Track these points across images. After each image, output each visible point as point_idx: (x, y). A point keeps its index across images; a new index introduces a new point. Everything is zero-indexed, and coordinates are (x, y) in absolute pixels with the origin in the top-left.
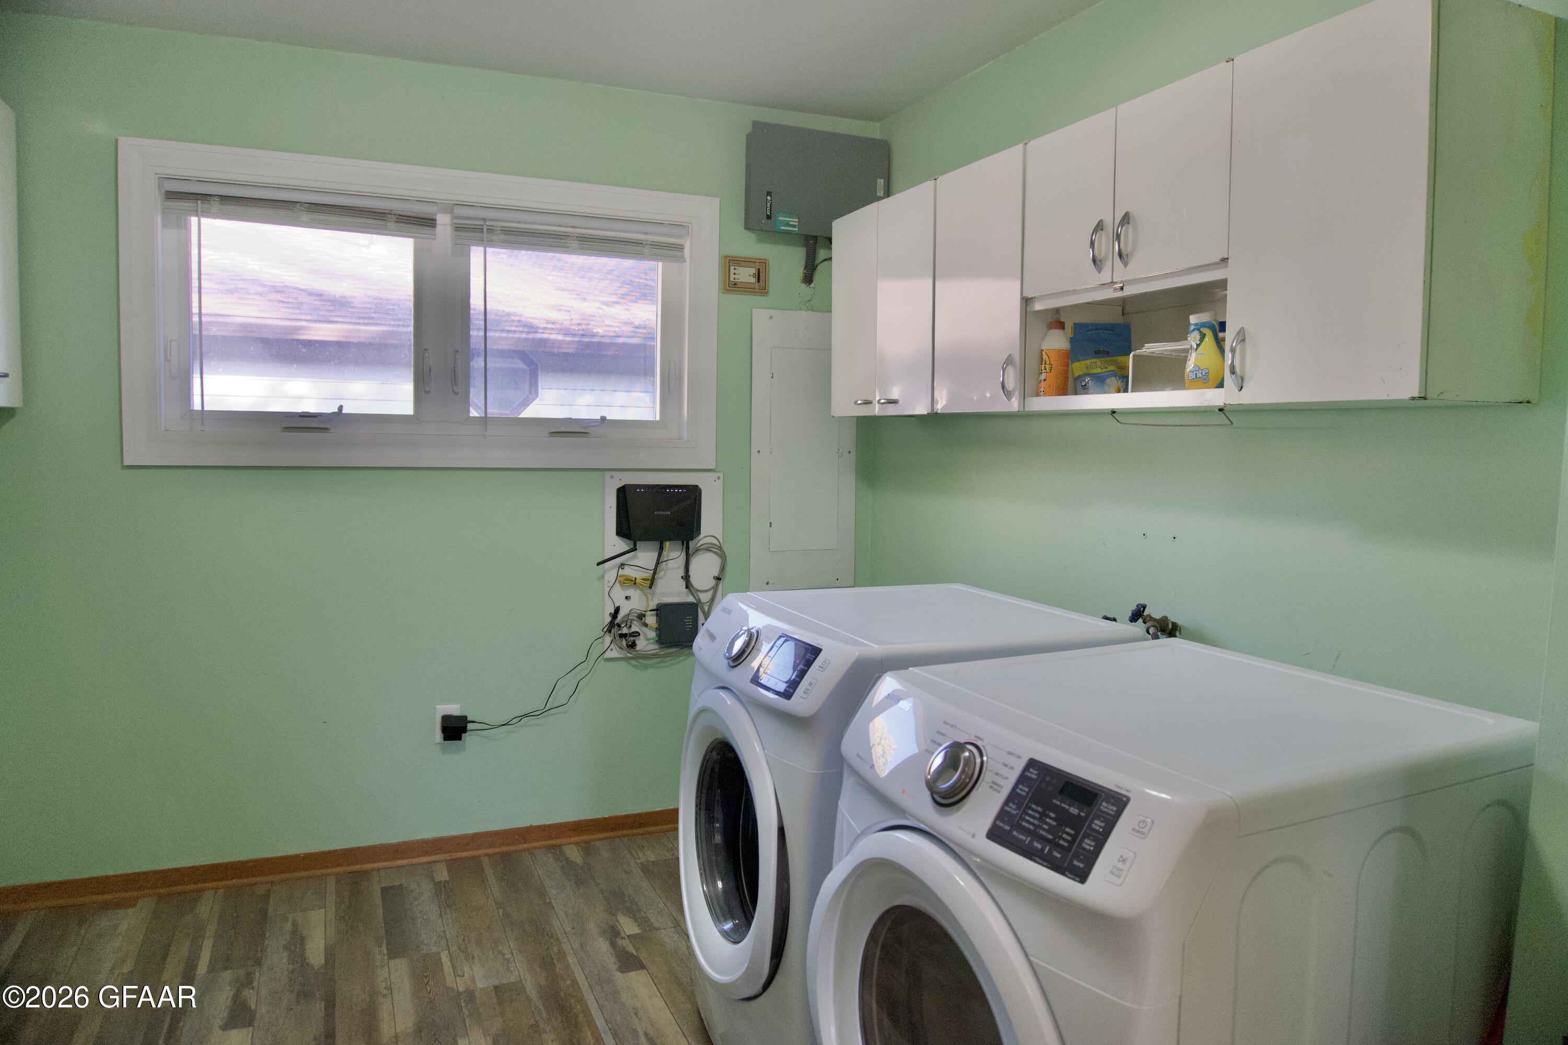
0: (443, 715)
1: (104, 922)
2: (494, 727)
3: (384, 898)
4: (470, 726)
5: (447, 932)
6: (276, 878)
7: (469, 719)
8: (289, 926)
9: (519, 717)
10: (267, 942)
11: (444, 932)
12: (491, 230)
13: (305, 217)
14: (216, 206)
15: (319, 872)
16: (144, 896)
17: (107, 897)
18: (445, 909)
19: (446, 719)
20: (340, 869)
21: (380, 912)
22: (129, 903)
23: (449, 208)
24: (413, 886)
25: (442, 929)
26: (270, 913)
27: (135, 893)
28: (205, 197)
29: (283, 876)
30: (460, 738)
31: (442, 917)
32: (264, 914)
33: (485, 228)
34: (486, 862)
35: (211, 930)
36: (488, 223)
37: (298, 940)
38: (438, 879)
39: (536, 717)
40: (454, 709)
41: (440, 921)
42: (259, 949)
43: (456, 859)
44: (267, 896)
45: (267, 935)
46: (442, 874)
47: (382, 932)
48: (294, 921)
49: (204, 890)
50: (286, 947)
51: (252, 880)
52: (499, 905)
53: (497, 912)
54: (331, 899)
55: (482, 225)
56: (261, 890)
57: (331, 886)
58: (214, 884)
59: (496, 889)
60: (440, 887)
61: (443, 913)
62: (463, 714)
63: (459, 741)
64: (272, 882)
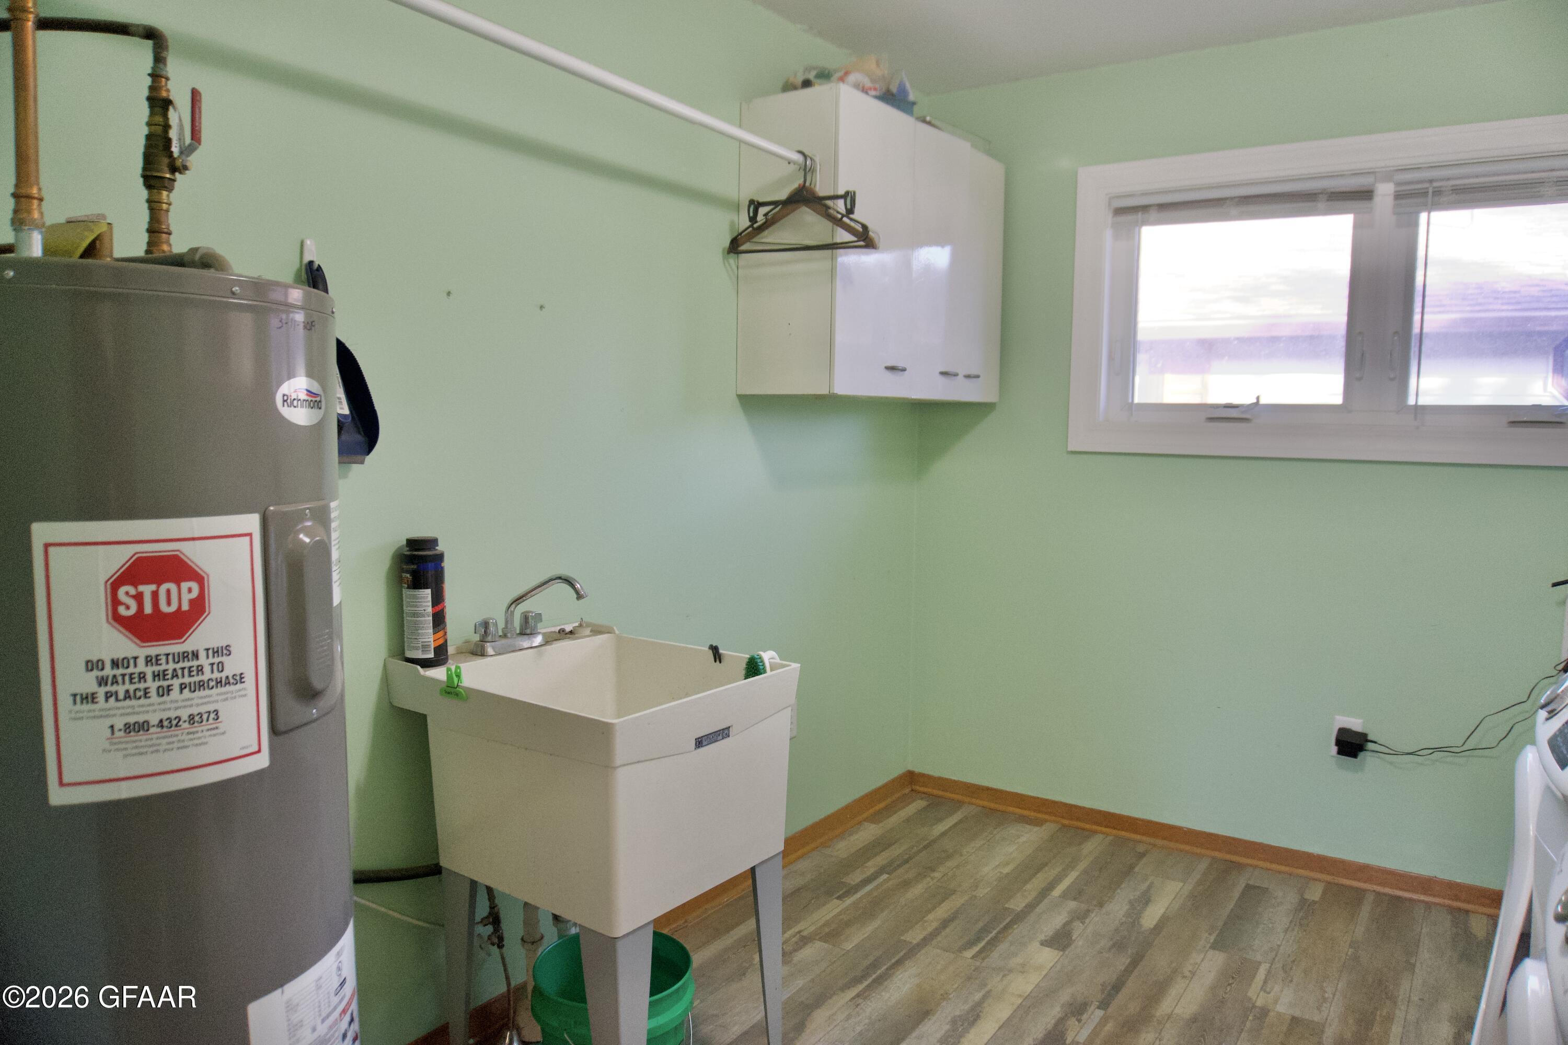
0: (1341, 726)
1: (1013, 830)
2: (1395, 753)
3: (1243, 894)
4: (1370, 746)
5: (1281, 948)
6: (1159, 842)
7: (1370, 738)
8: (1144, 887)
9: (1431, 749)
10: (1119, 891)
11: (1279, 946)
12: (1438, 192)
13: (1234, 211)
14: (1153, 214)
15: (1198, 850)
16: (1051, 821)
17: (1026, 813)
18: (1295, 925)
19: (1343, 732)
20: (1217, 854)
21: (1231, 905)
22: (1038, 823)
23: (1388, 176)
24: (1280, 894)
25: (1279, 943)
26: (1136, 869)
27: (1046, 817)
28: (1145, 208)
29: (1165, 843)
30: (1355, 756)
31: (1286, 933)
32: (1131, 867)
33: (1431, 191)
34: (1370, 898)
35: (1082, 866)
36: (1435, 184)
37: (1145, 900)
38: (1306, 896)
39: (1456, 754)
40: (1355, 724)
41: (1282, 935)
42: (1109, 895)
43: (1337, 884)
44: (1142, 855)
45: (1123, 886)
46: (1315, 893)
47: (1220, 924)
48: (1152, 883)
49: (1095, 832)
50: (1130, 902)
51: (1138, 837)
52: (1353, 944)
53: (1346, 950)
54: (1196, 876)
55: (1427, 188)
56: (1141, 848)
57: (1203, 866)
58: (1108, 830)
59: (1360, 931)
60: (1304, 907)
61: (1290, 929)
62: (1364, 732)
63: (1355, 759)
64: (1155, 845)
